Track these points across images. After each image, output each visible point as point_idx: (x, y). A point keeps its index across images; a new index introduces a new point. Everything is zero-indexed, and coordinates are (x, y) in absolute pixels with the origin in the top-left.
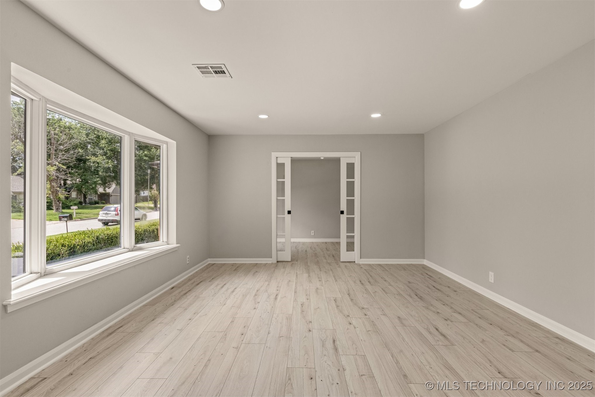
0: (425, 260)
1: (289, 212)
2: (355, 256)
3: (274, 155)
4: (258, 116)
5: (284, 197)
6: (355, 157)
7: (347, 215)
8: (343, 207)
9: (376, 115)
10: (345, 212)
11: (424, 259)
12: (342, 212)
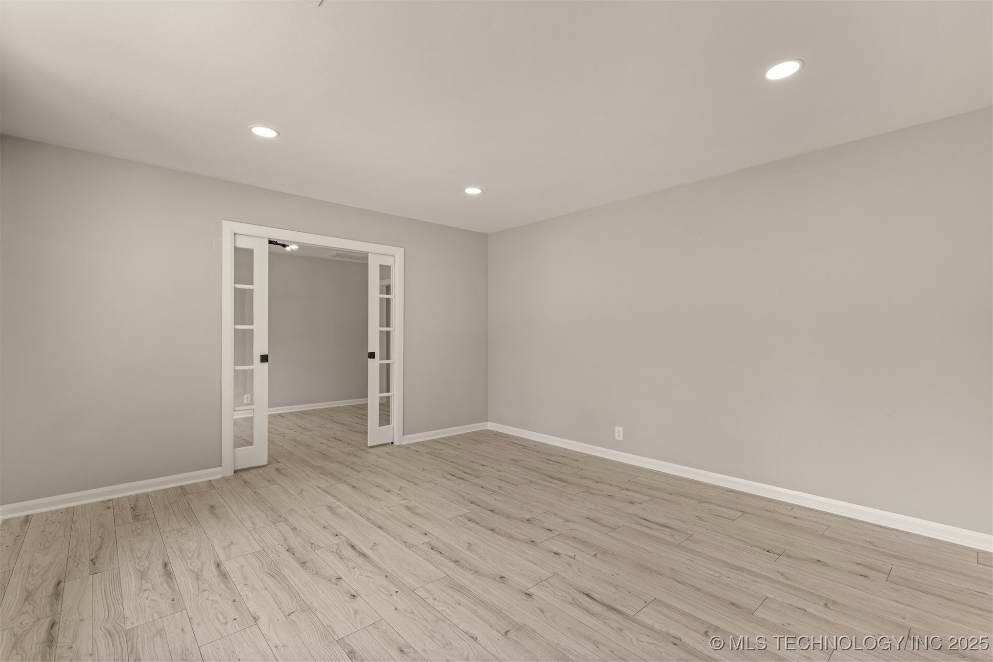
0: (489, 423)
1: (264, 359)
2: (394, 432)
3: (228, 227)
4: (250, 129)
5: (252, 324)
6: (394, 256)
7: (381, 359)
8: (374, 345)
9: (473, 191)
10: (377, 355)
11: (487, 421)
12: (372, 355)
